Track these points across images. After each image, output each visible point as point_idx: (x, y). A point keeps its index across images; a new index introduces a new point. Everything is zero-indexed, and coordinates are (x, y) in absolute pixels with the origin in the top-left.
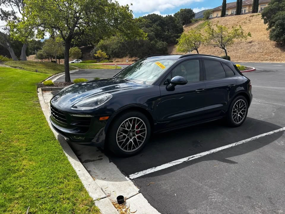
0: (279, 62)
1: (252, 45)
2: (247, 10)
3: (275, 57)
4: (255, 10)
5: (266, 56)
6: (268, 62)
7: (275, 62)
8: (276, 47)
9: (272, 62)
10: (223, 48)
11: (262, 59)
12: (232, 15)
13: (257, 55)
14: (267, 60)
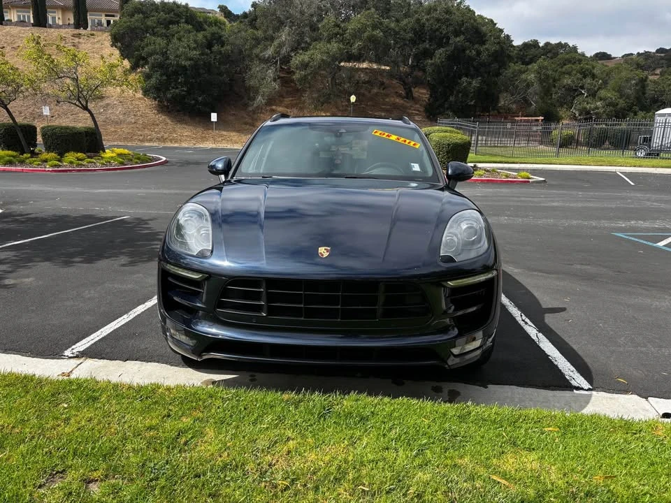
0: (176, 145)
1: (108, 105)
2: (59, 18)
3: (166, 133)
4: (81, 22)
5: (146, 132)
6: (155, 144)
7: (169, 144)
8: (159, 112)
9: (162, 145)
10: (86, 108)
11: (141, 138)
12: (21, 23)
13: (126, 129)
14: (151, 140)
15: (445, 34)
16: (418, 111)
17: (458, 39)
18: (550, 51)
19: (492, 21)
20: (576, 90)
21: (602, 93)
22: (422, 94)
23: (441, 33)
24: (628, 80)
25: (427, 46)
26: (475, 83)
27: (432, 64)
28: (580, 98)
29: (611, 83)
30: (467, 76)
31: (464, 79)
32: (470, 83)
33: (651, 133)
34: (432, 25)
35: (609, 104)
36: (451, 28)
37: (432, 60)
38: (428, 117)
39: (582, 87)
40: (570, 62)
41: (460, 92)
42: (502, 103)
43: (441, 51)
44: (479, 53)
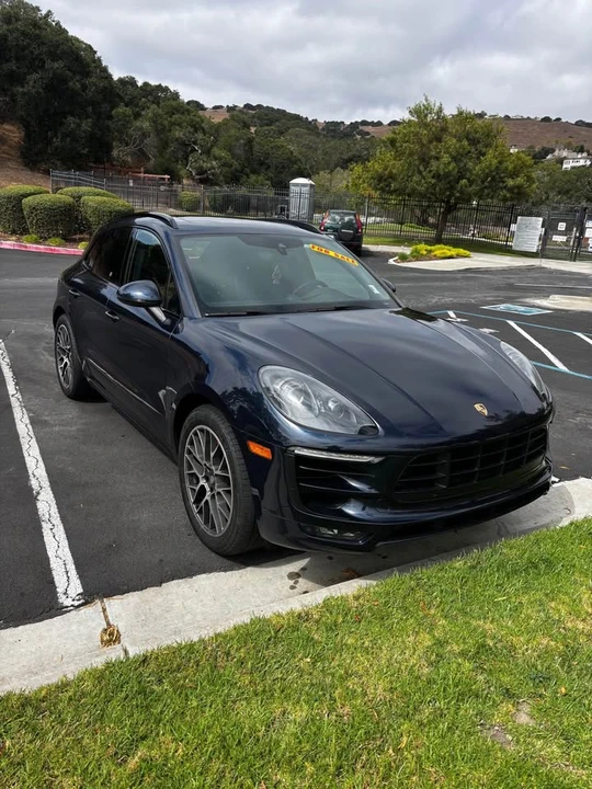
15: (38, 55)
16: (8, 154)
17: (56, 65)
18: (150, 94)
19: (90, 47)
20: (189, 145)
21: (216, 151)
22: (8, 131)
23: (32, 53)
24: (237, 139)
25: (14, 68)
26: (86, 125)
27: (24, 94)
28: (196, 155)
29: (222, 140)
30: (72, 115)
31: (70, 119)
32: (79, 126)
33: (288, 203)
34: (17, 38)
35: (224, 165)
36: (45, 49)
37: (23, 87)
38: (26, 165)
39: (195, 143)
40: (178, 111)
41: (68, 136)
42: (115, 153)
43: (35, 76)
44: (84, 87)
